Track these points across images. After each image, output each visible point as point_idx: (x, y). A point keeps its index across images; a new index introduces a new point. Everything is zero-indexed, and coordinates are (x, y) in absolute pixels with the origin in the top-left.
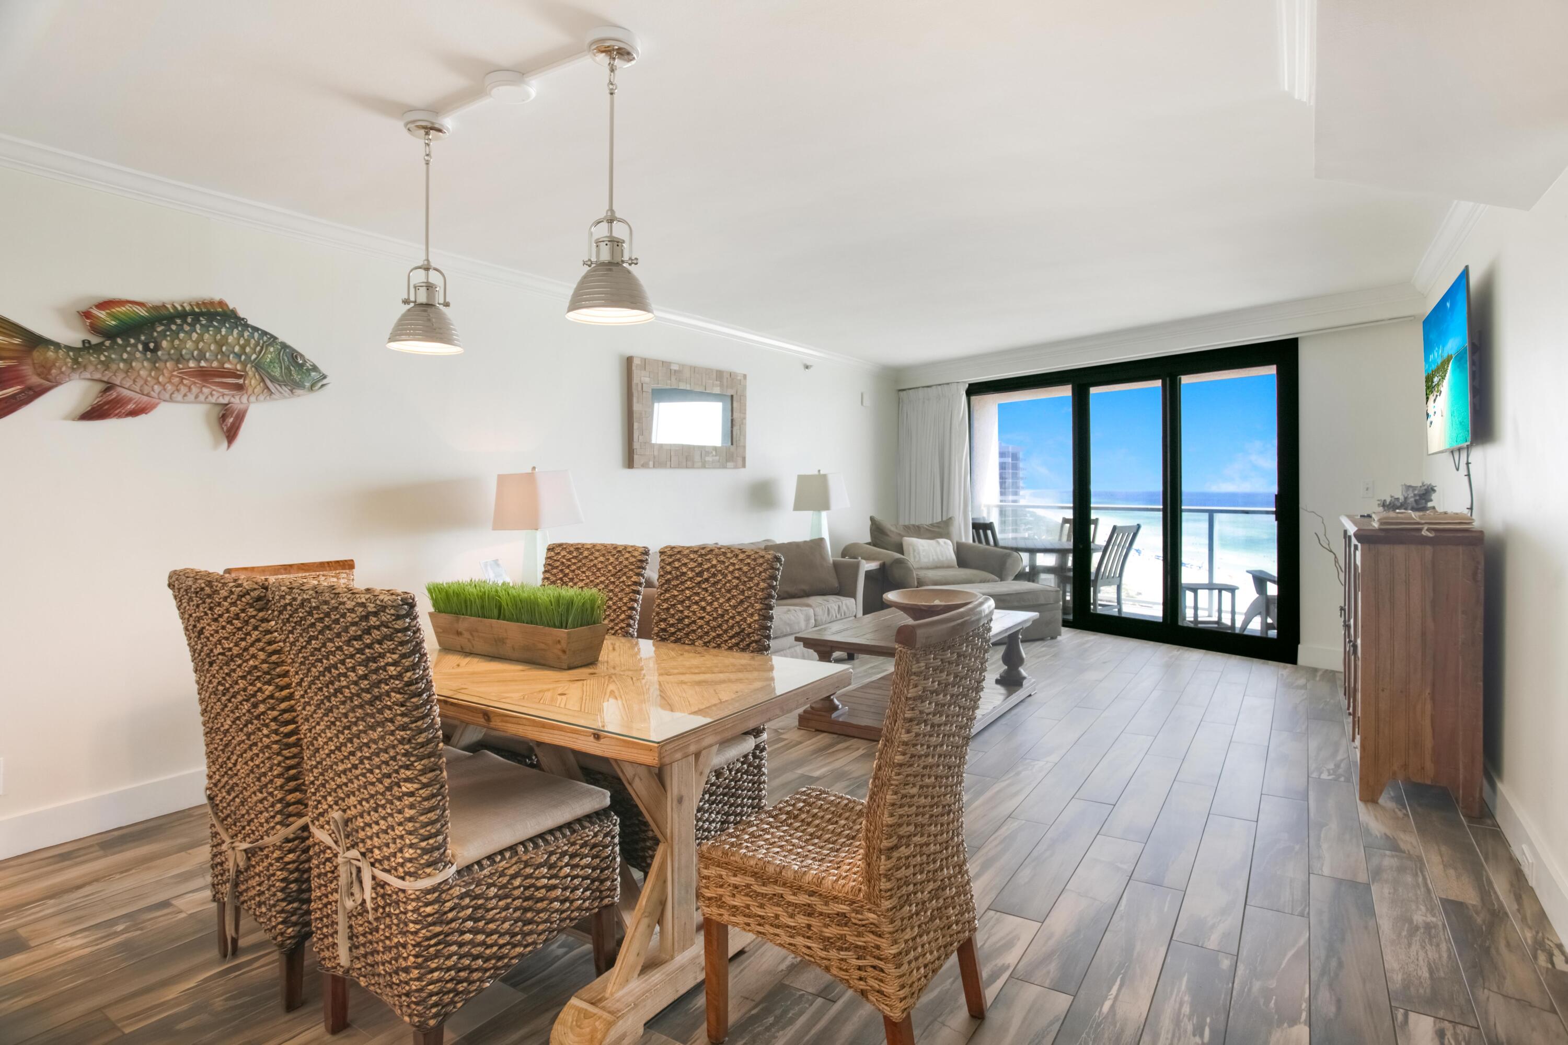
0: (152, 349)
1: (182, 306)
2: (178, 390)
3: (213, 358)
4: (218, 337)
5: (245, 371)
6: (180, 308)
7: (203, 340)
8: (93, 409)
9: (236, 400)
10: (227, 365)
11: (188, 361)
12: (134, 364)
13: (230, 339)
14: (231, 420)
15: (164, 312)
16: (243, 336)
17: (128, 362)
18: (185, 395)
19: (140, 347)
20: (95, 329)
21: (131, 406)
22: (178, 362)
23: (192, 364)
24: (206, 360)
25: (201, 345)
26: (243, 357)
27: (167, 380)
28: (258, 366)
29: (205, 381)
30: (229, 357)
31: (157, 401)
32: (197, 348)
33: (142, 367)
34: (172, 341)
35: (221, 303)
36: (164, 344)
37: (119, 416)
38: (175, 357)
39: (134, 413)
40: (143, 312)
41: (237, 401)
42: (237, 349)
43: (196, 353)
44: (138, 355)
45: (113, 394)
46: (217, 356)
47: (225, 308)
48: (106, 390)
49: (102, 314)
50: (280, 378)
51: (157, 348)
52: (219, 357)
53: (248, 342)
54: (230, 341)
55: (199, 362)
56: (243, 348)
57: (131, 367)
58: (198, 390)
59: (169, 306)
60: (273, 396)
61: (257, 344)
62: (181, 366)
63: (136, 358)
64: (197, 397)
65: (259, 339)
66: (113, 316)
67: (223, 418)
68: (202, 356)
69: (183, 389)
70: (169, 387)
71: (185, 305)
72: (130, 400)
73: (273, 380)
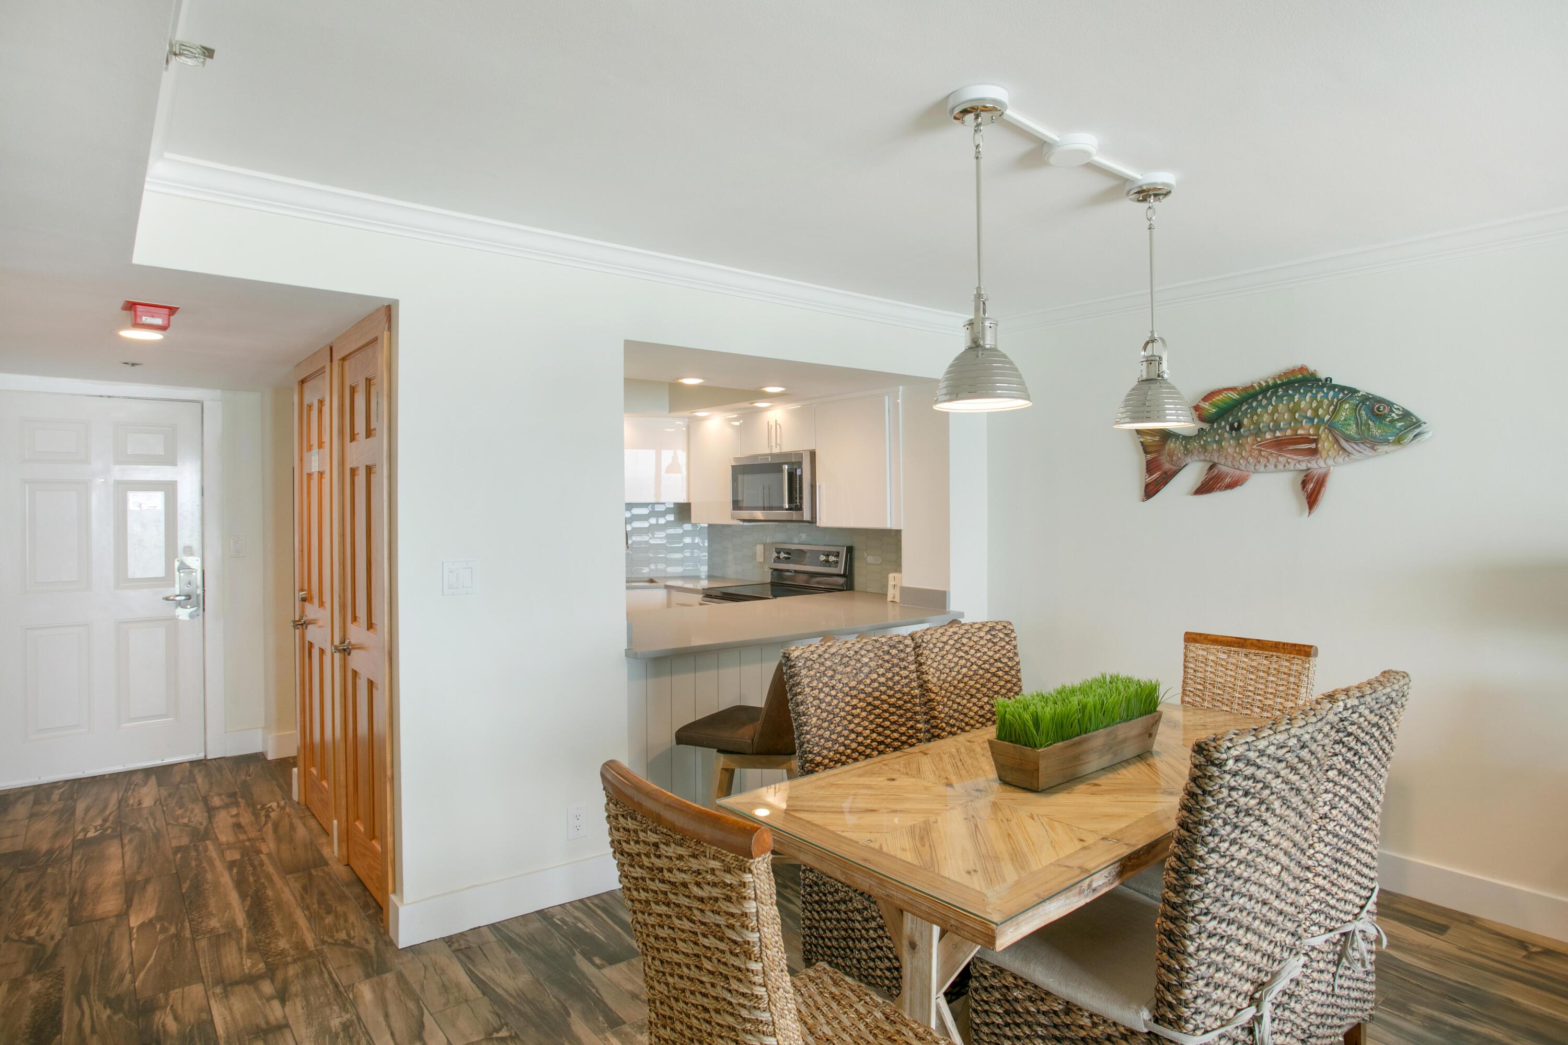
0: (1236, 428)
1: (1266, 382)
2: (1259, 462)
3: (1287, 426)
4: (1292, 404)
5: (1318, 435)
6: (1264, 384)
7: (1277, 411)
8: (1202, 484)
9: (1313, 465)
10: (1300, 432)
11: (1265, 433)
12: (1223, 444)
13: (1303, 404)
14: (1311, 486)
15: (1251, 391)
16: (1316, 399)
17: (1219, 443)
18: (1265, 466)
19: (1228, 428)
20: (1202, 419)
21: (1228, 480)
22: (1257, 435)
23: (1268, 436)
24: (1280, 430)
25: (1276, 415)
26: (1316, 420)
27: (1249, 454)
28: (1331, 427)
29: (1280, 450)
30: (1302, 422)
31: (1247, 473)
32: (1273, 420)
33: (1229, 445)
34: (1252, 417)
35: (1302, 369)
36: (1246, 421)
37: (1220, 489)
38: (1254, 432)
39: (1231, 486)
40: (1235, 396)
41: (1317, 465)
42: (1309, 413)
43: (1271, 424)
44: (1226, 435)
45: (1215, 471)
46: (1290, 424)
47: (1305, 373)
48: (1211, 468)
49: (1206, 405)
50: (1356, 436)
51: (1240, 425)
52: (1293, 424)
53: (1320, 404)
54: (1302, 406)
55: (1275, 432)
56: (1316, 411)
57: (1222, 446)
58: (1275, 460)
59: (1255, 385)
60: (1352, 456)
61: (1331, 403)
62: (1259, 439)
63: (1225, 438)
64: (1276, 466)
65: (1333, 398)
66: (1213, 405)
67: (1304, 483)
68: (1277, 427)
69: (1263, 461)
70: (1251, 460)
71: (1269, 380)
72: (1227, 474)
73: (1348, 439)
